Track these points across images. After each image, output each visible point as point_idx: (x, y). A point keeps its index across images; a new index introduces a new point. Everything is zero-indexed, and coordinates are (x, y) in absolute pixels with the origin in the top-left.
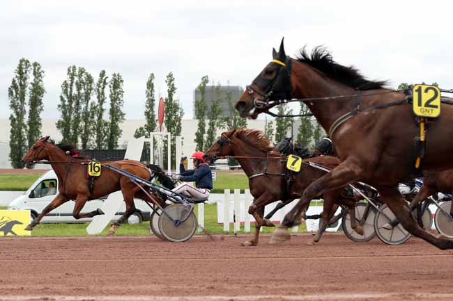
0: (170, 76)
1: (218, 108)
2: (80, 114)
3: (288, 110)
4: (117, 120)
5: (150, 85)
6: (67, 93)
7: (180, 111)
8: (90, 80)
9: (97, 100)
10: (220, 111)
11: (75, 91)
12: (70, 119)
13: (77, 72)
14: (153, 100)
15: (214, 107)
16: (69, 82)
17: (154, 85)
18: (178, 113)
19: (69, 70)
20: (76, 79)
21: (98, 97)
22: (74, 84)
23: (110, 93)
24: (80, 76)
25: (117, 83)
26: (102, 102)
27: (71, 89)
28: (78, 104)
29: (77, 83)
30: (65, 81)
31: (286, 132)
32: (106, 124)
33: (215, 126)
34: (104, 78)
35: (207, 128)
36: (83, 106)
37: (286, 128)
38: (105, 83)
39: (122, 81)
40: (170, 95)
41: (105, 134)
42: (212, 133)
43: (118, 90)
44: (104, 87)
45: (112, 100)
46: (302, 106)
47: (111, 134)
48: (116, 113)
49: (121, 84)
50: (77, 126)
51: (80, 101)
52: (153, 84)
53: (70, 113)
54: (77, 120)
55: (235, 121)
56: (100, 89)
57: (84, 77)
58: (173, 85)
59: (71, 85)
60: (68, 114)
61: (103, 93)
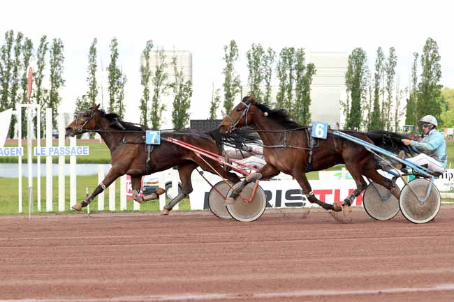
0: (114, 40)
1: (162, 74)
2: (18, 80)
3: (235, 75)
4: (58, 86)
5: (93, 50)
6: (4, 59)
7: (122, 77)
8: (29, 45)
9: (37, 66)
10: (165, 77)
11: (13, 57)
12: (8, 86)
13: (15, 37)
14: (95, 66)
15: (158, 72)
16: (7, 48)
17: (97, 50)
18: (121, 80)
19: (7, 35)
20: (14, 44)
21: (38, 63)
22: (12, 50)
23: (50, 59)
24: (18, 41)
25: (57, 49)
26: (41, 68)
27: (9, 54)
28: (16, 70)
29: (15, 49)
30: (3, 47)
31: (234, 99)
32: (46, 91)
33: (160, 93)
34: (44, 43)
35: (151, 94)
36: (21, 72)
37: (234, 94)
38: (46, 49)
39: (62, 46)
40: (113, 60)
41: (45, 101)
42: (157, 101)
43: (58, 56)
44: (44, 53)
45: (52, 66)
46: (251, 72)
47: (51, 101)
48: (56, 80)
49: (61, 49)
50: (15, 94)
51: (18, 67)
52: (95, 49)
53: (8, 80)
54: (15, 88)
55: (181, 87)
56: (41, 55)
57: (23, 43)
58: (116, 50)
59: (9, 51)
60: (6, 81)
61: (42, 59)
